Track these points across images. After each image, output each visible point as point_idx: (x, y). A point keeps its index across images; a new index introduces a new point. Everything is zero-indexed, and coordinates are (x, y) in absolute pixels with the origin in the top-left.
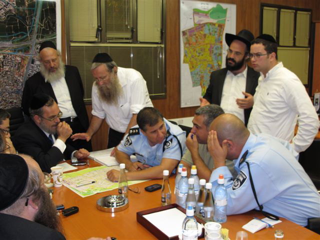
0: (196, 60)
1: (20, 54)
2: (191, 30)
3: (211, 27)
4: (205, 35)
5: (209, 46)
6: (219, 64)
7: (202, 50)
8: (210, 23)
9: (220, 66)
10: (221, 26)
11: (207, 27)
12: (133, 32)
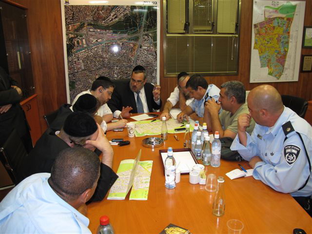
0: (265, 46)
1: (133, 42)
2: (261, 24)
3: (280, 21)
4: (274, 28)
5: (277, 36)
6: (285, 50)
7: (270, 39)
8: (280, 18)
9: (286, 52)
10: (290, 20)
11: (276, 21)
12: (214, 26)
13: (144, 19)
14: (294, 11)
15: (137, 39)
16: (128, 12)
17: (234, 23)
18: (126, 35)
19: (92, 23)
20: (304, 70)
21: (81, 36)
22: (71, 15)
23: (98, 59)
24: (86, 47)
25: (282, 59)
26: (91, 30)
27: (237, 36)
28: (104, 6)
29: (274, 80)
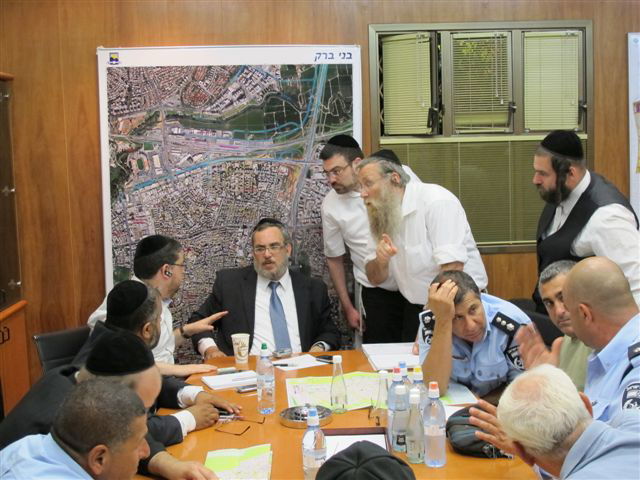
1: (287, 160)
13: (317, 98)
15: (298, 153)
16: (273, 82)
17: (575, 102)
19: (179, 113)
21: (150, 147)
22: (124, 94)
23: (192, 208)
24: (160, 177)
26: (175, 131)
27: (584, 136)
28: (210, 67)
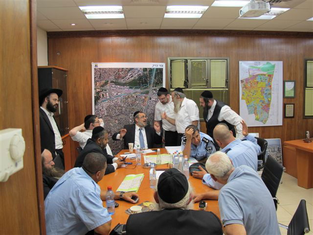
0: (251, 97)
1: (144, 95)
2: (247, 80)
3: (262, 77)
4: (258, 82)
5: (260, 89)
7: (255, 91)
8: (262, 75)
9: (269, 101)
10: (270, 76)
11: (259, 77)
12: (208, 82)
13: (153, 78)
14: (274, 69)
15: (147, 93)
16: (141, 73)
17: (225, 80)
18: (140, 89)
19: (114, 81)
20: (287, 116)
21: (105, 90)
22: (99, 75)
23: (117, 108)
24: (109, 99)
25: (266, 107)
26: (113, 86)
27: (227, 89)
28: (123, 68)
29: (261, 125)
